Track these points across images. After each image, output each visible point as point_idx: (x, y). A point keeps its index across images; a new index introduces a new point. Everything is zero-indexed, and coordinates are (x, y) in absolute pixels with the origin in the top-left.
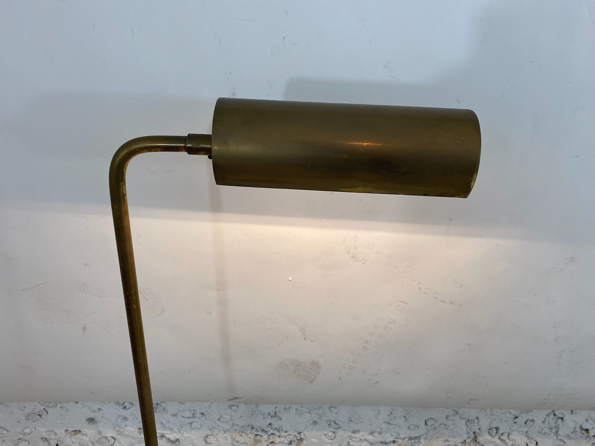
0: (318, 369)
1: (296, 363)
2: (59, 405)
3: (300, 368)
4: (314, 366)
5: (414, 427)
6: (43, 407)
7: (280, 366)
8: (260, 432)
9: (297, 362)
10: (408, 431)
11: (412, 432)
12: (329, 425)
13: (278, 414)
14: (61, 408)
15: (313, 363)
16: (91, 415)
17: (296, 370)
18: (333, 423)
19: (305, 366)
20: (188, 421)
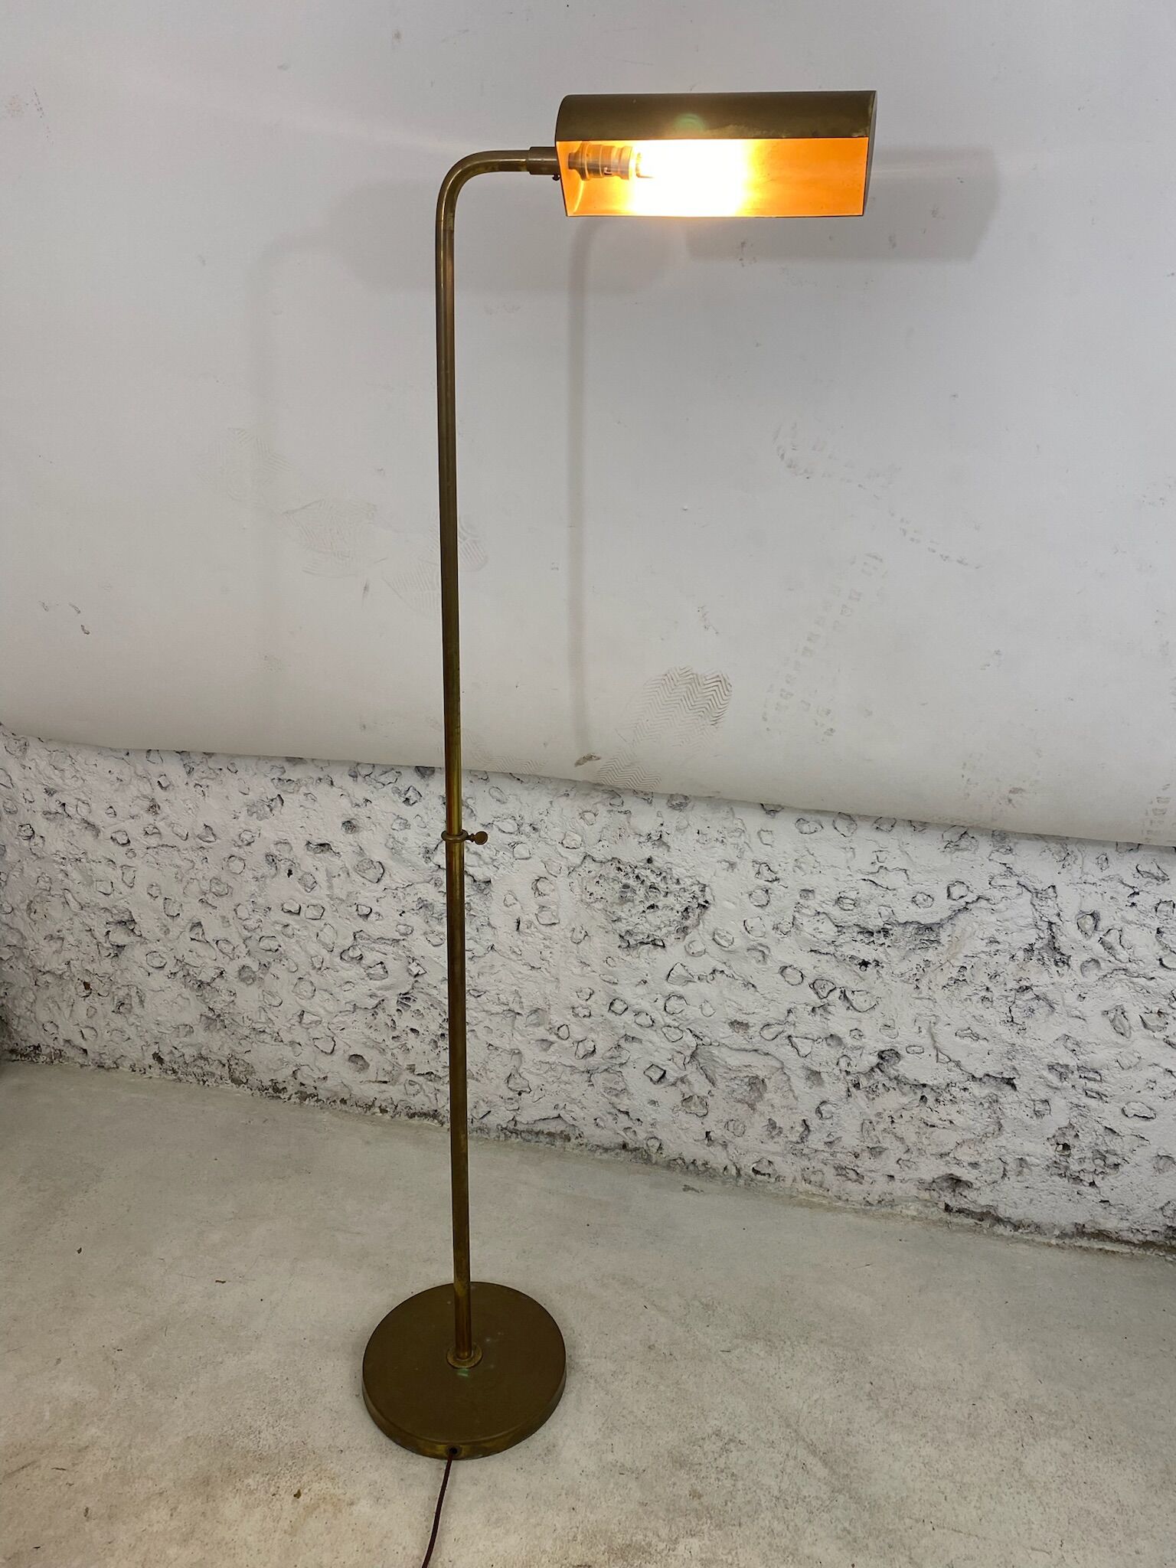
0: (727, 692)
1: (688, 677)
2: (303, 790)
3: (695, 690)
4: (720, 686)
5: (925, 897)
6: (278, 792)
7: (663, 682)
8: (632, 880)
9: (691, 676)
10: (913, 907)
11: (920, 911)
12: (759, 873)
13: (665, 838)
14: (306, 795)
15: (718, 679)
16: (352, 813)
17: (689, 693)
18: (764, 869)
19: (704, 685)
20: (508, 839)
